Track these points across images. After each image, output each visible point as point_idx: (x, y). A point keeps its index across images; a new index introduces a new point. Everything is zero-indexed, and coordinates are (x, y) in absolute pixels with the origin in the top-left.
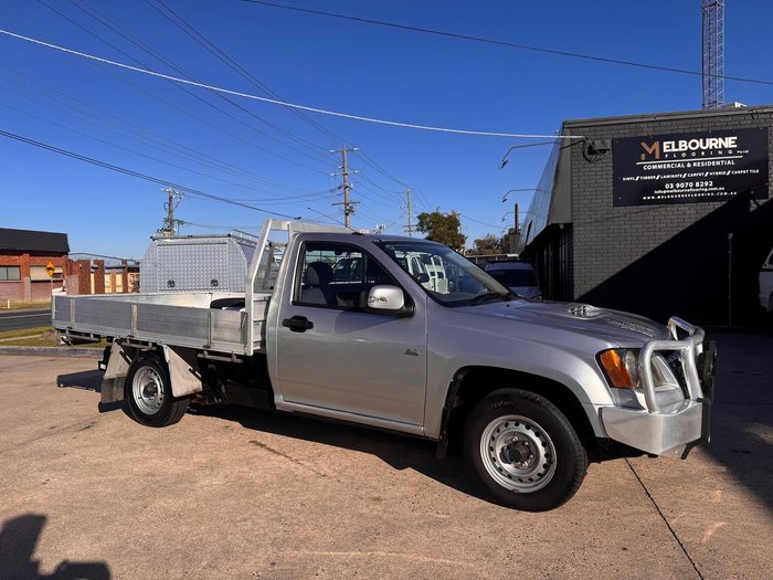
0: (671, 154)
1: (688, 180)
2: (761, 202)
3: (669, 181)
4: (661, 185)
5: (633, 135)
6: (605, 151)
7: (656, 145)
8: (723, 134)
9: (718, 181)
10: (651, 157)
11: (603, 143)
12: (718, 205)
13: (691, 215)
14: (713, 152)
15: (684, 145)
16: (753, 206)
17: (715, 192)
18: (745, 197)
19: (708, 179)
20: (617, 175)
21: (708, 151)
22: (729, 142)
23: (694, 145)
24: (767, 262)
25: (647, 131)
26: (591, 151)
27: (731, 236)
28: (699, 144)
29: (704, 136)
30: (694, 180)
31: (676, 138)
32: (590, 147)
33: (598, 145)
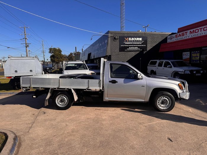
0: (130, 41)
1: (133, 47)
2: (146, 52)
3: (130, 47)
4: (128, 47)
5: (123, 36)
6: (118, 39)
7: (128, 38)
8: (140, 37)
9: (139, 47)
10: (126, 41)
11: (118, 37)
12: (138, 52)
13: (134, 54)
14: (138, 41)
15: (133, 39)
16: (144, 53)
17: (138, 49)
18: (143, 51)
19: (137, 47)
20: (120, 45)
21: (137, 40)
22: (141, 39)
23: (134, 39)
24: (149, 64)
25: (126, 35)
26: (115, 39)
27: (141, 59)
28: (135, 39)
29: (136, 37)
30: (134, 47)
31: (131, 37)
32: (115, 38)
33: (116, 38)
